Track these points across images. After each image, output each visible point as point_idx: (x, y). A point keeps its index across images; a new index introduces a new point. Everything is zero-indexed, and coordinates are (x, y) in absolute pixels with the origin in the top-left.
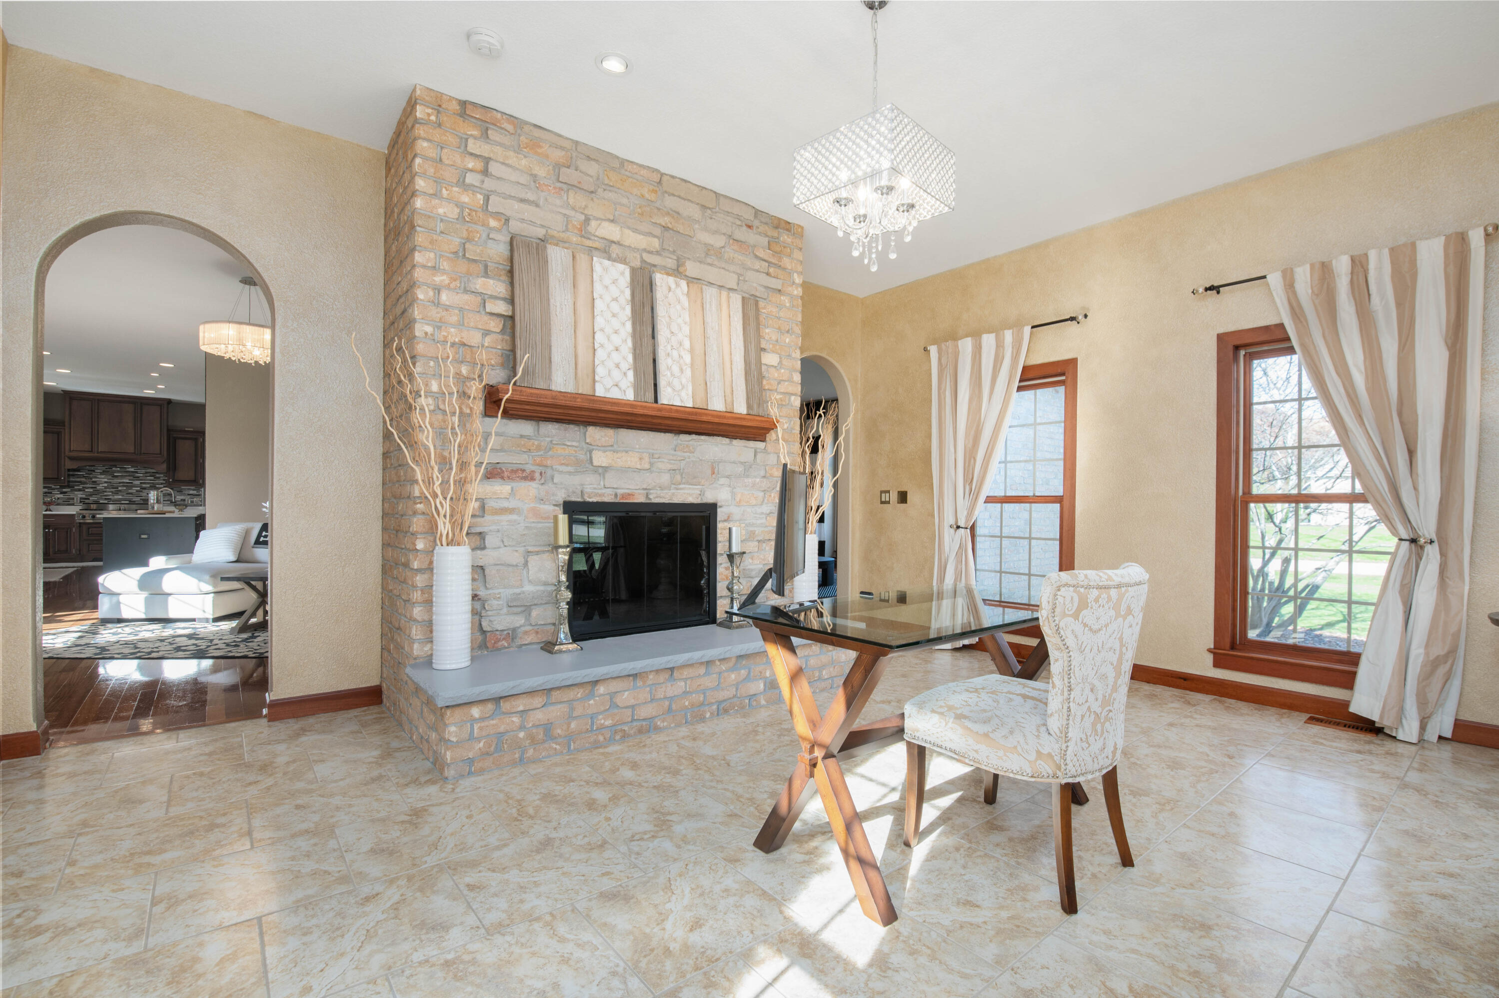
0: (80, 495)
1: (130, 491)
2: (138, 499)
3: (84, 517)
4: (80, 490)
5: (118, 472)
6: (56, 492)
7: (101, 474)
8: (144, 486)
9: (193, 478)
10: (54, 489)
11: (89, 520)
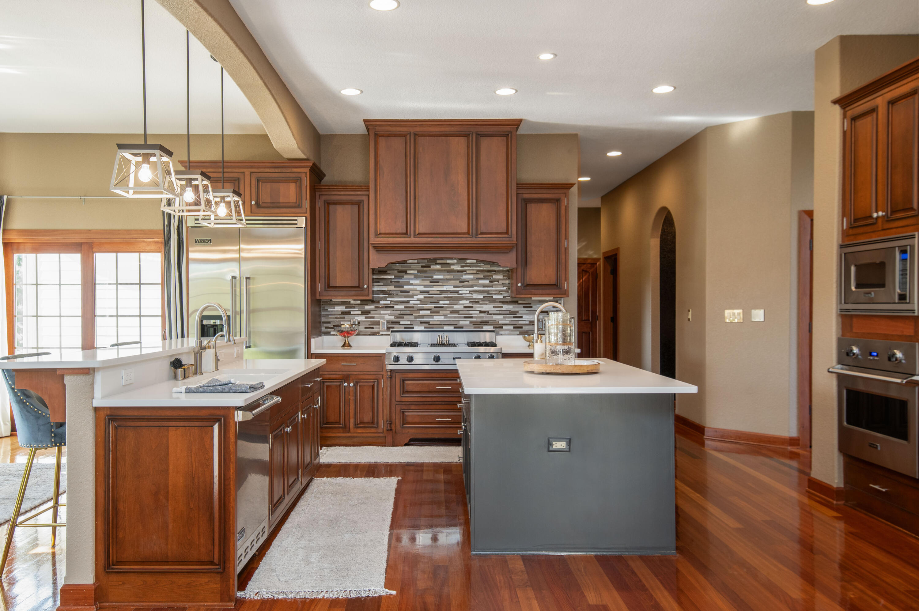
0: (386, 316)
1: (456, 307)
2: (467, 322)
3: (397, 359)
4: (386, 307)
5: (439, 271)
6: (355, 311)
7: (416, 277)
8: (475, 296)
9: (553, 281)
10: (353, 306)
11: (403, 365)
